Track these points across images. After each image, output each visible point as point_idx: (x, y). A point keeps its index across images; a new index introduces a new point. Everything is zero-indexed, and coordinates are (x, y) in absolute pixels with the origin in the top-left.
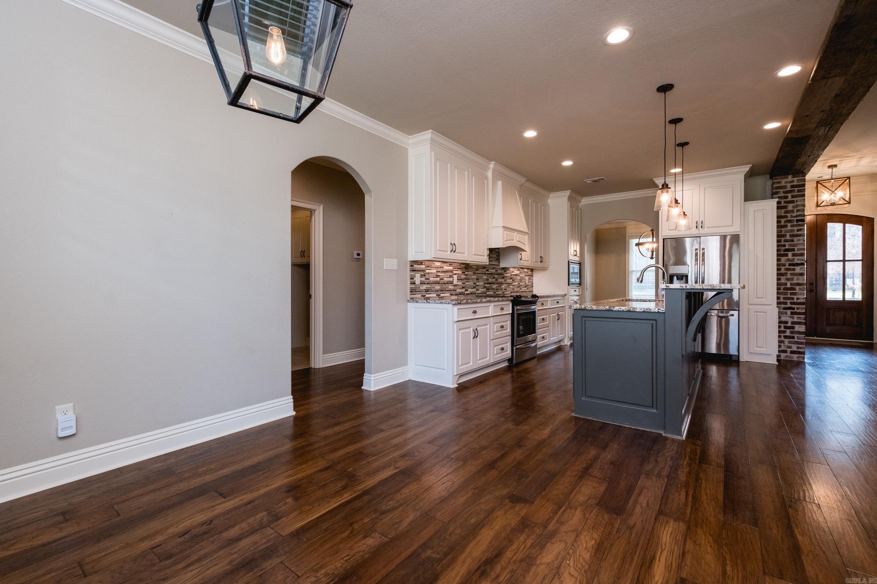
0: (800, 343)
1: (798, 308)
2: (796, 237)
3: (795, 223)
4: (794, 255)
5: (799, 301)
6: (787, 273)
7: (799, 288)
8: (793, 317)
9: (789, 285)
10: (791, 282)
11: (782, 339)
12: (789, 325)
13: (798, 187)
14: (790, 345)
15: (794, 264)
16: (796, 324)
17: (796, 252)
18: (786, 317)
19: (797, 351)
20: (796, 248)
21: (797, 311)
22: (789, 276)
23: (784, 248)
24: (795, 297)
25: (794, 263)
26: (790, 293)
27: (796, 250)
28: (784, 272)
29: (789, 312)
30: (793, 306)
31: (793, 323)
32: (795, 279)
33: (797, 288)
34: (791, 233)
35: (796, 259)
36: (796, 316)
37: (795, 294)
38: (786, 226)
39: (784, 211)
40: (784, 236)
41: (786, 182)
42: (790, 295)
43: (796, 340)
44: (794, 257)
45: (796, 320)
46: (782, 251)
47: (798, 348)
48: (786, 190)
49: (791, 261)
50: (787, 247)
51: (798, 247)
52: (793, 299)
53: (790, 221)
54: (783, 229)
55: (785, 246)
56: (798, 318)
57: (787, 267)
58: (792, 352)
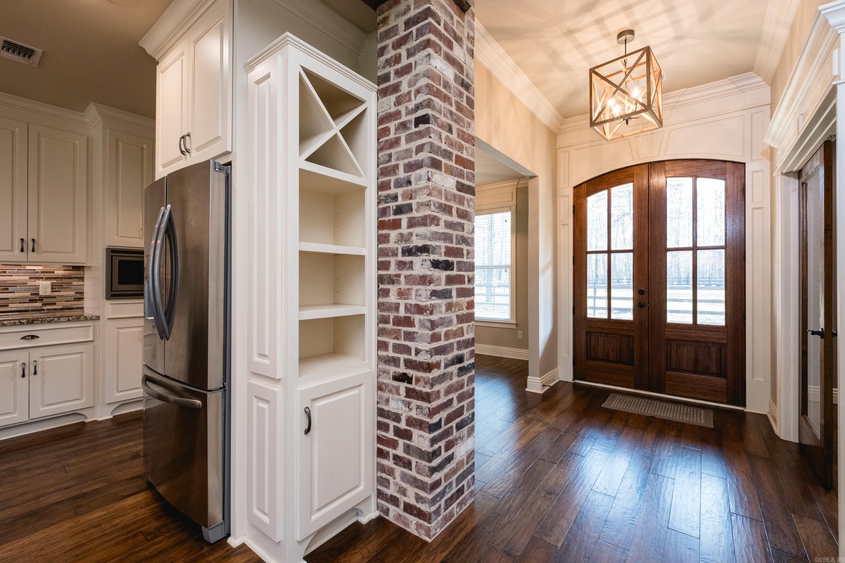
0: (421, 485)
1: (418, 380)
2: (414, 170)
3: (413, 130)
4: (412, 223)
5: (421, 358)
6: (399, 276)
7: (420, 321)
8: (408, 405)
9: (402, 313)
10: (406, 301)
11: (389, 463)
12: (403, 425)
13: (417, 23)
14: (405, 485)
15: (412, 249)
16: (414, 426)
17: (414, 214)
18: (398, 400)
19: (415, 507)
20: (414, 202)
21: (418, 388)
22: (403, 286)
23: (393, 205)
24: (412, 345)
25: (411, 245)
26: (404, 332)
27: (414, 207)
28: (394, 273)
29: (403, 386)
30: (410, 372)
31: (411, 422)
32: (413, 293)
33: (417, 318)
34: (406, 161)
35: (414, 235)
36: (415, 403)
37: (410, 336)
38: (396, 142)
39: (394, 100)
40: (394, 170)
41: (398, 16)
42: (405, 340)
43: (413, 473)
44: (410, 230)
45: (414, 414)
46: (392, 212)
47: (418, 498)
48: (397, 37)
49: (406, 241)
50: (400, 201)
51: (418, 200)
52: (408, 350)
53: (404, 126)
54: (393, 151)
55: (395, 198)
56: (418, 407)
57: (400, 258)
58: (408, 508)
